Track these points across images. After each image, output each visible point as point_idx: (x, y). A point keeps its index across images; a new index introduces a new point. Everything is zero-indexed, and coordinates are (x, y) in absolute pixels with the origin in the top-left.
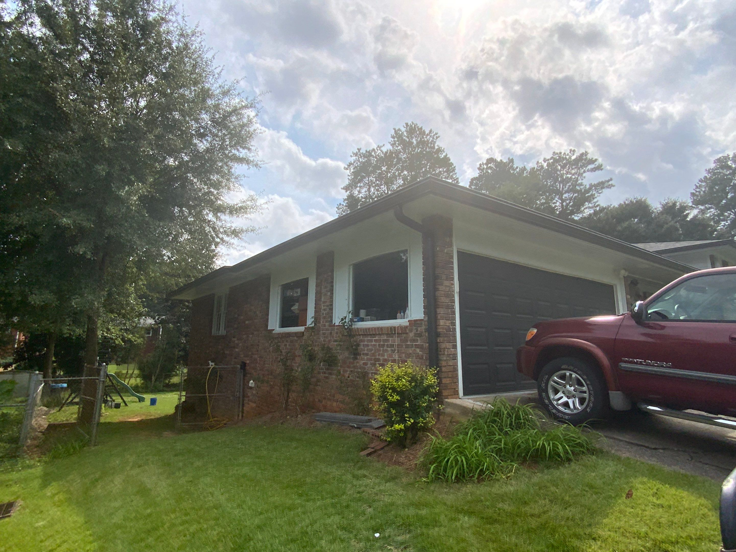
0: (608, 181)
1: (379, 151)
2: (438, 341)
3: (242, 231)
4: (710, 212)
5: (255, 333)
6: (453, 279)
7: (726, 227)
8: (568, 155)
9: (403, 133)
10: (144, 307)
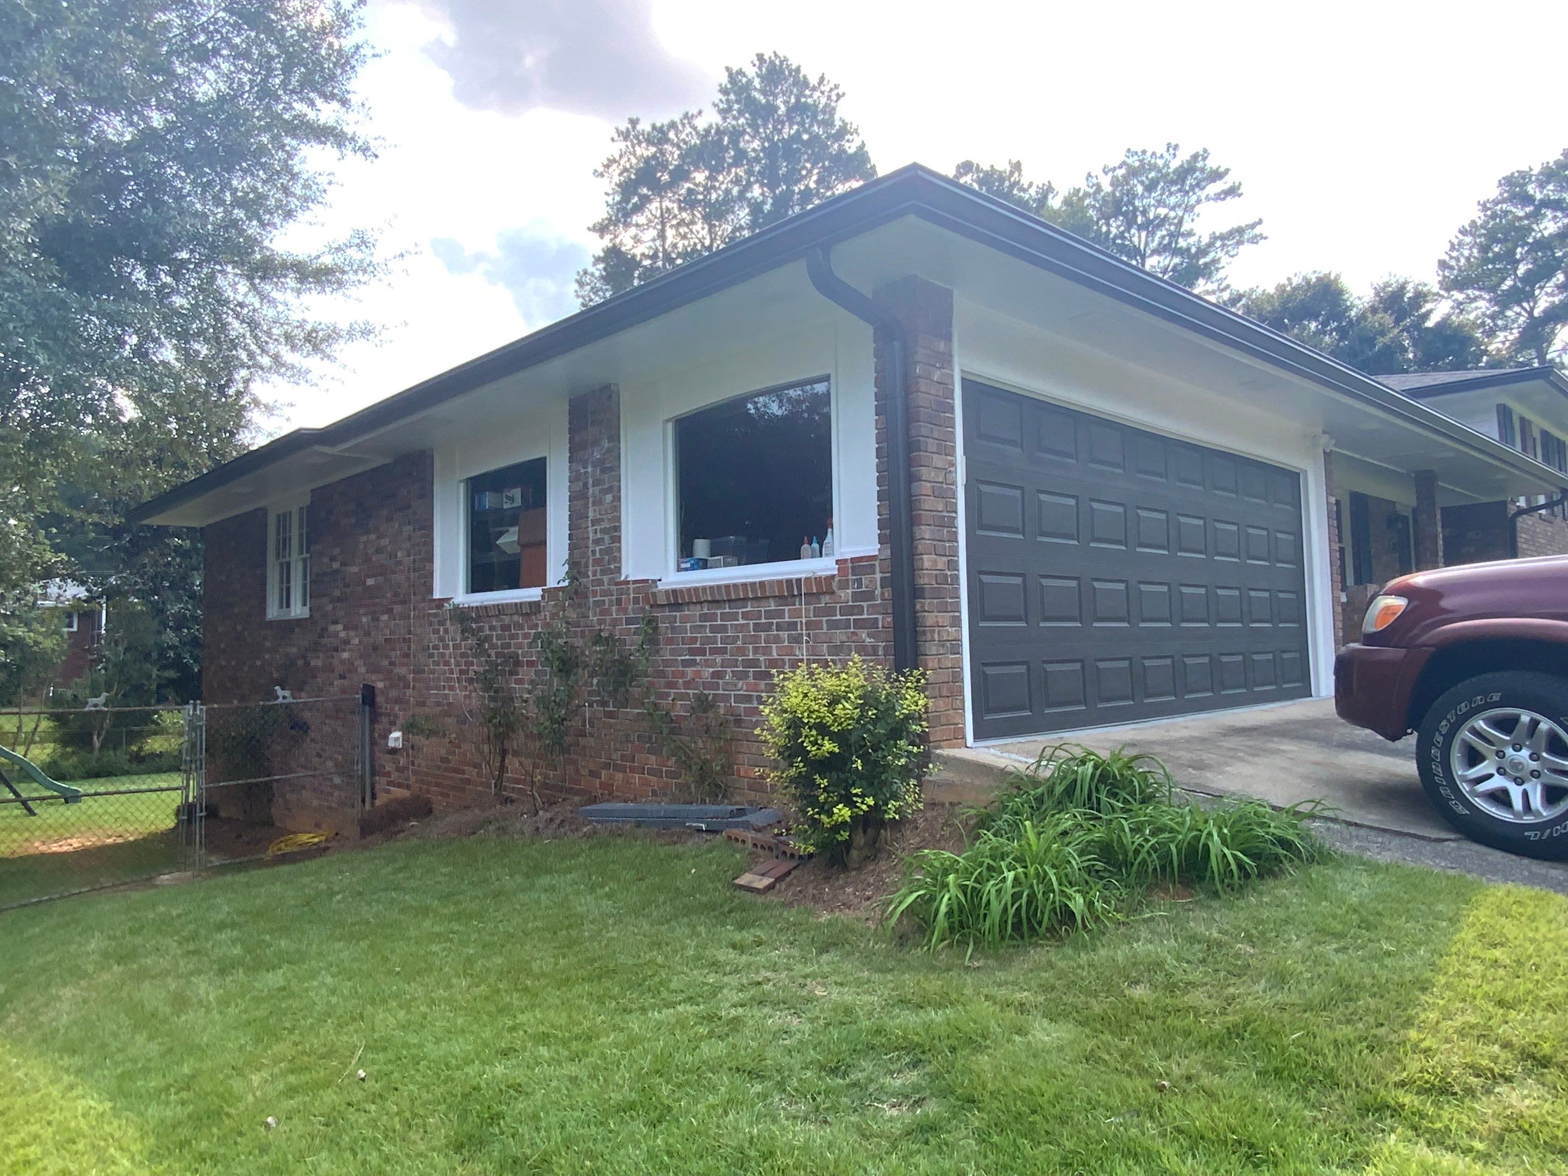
0: (1253, 226)
1: (688, 130)
2: (918, 607)
3: (333, 335)
4: (1477, 308)
5: (398, 609)
6: (952, 452)
7: (1507, 344)
8: (1162, 157)
9: (750, 82)
10: (57, 549)
